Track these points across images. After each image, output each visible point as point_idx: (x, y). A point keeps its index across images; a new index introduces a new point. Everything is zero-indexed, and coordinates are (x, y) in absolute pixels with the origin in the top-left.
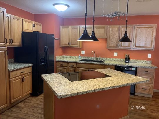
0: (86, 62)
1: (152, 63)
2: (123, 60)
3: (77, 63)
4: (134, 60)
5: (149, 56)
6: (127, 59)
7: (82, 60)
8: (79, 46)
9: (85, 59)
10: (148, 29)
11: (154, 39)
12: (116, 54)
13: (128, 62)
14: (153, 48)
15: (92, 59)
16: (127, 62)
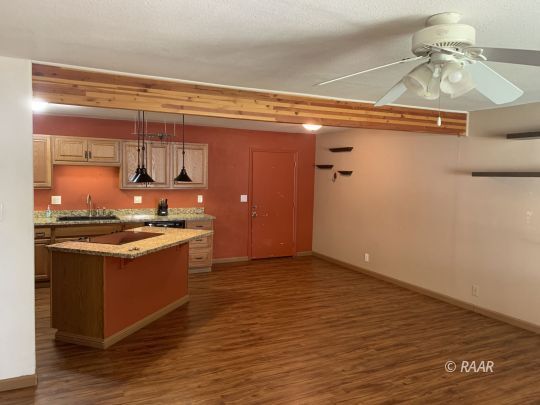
0: (79, 222)
1: (205, 212)
2: (154, 210)
3: (53, 227)
4: (175, 210)
5: (200, 199)
6: (162, 208)
7: (61, 219)
8: (50, 185)
9: (63, 216)
10: (196, 152)
11: (206, 170)
12: (138, 199)
13: (166, 214)
14: (205, 184)
15: (83, 215)
16: (164, 215)
